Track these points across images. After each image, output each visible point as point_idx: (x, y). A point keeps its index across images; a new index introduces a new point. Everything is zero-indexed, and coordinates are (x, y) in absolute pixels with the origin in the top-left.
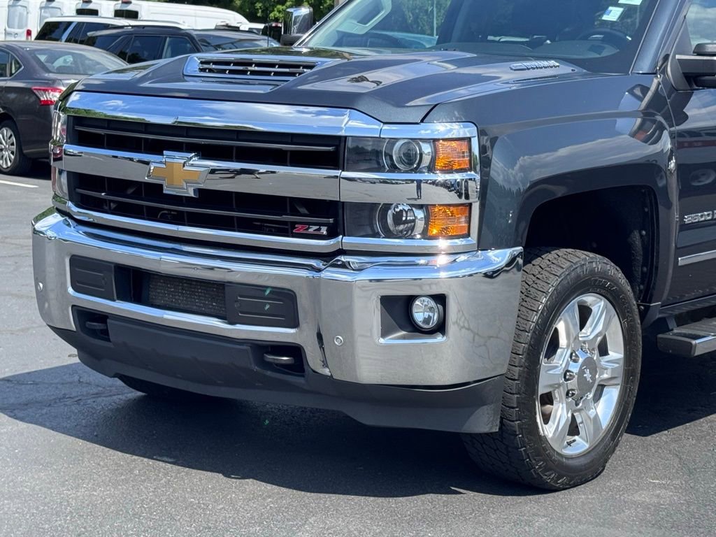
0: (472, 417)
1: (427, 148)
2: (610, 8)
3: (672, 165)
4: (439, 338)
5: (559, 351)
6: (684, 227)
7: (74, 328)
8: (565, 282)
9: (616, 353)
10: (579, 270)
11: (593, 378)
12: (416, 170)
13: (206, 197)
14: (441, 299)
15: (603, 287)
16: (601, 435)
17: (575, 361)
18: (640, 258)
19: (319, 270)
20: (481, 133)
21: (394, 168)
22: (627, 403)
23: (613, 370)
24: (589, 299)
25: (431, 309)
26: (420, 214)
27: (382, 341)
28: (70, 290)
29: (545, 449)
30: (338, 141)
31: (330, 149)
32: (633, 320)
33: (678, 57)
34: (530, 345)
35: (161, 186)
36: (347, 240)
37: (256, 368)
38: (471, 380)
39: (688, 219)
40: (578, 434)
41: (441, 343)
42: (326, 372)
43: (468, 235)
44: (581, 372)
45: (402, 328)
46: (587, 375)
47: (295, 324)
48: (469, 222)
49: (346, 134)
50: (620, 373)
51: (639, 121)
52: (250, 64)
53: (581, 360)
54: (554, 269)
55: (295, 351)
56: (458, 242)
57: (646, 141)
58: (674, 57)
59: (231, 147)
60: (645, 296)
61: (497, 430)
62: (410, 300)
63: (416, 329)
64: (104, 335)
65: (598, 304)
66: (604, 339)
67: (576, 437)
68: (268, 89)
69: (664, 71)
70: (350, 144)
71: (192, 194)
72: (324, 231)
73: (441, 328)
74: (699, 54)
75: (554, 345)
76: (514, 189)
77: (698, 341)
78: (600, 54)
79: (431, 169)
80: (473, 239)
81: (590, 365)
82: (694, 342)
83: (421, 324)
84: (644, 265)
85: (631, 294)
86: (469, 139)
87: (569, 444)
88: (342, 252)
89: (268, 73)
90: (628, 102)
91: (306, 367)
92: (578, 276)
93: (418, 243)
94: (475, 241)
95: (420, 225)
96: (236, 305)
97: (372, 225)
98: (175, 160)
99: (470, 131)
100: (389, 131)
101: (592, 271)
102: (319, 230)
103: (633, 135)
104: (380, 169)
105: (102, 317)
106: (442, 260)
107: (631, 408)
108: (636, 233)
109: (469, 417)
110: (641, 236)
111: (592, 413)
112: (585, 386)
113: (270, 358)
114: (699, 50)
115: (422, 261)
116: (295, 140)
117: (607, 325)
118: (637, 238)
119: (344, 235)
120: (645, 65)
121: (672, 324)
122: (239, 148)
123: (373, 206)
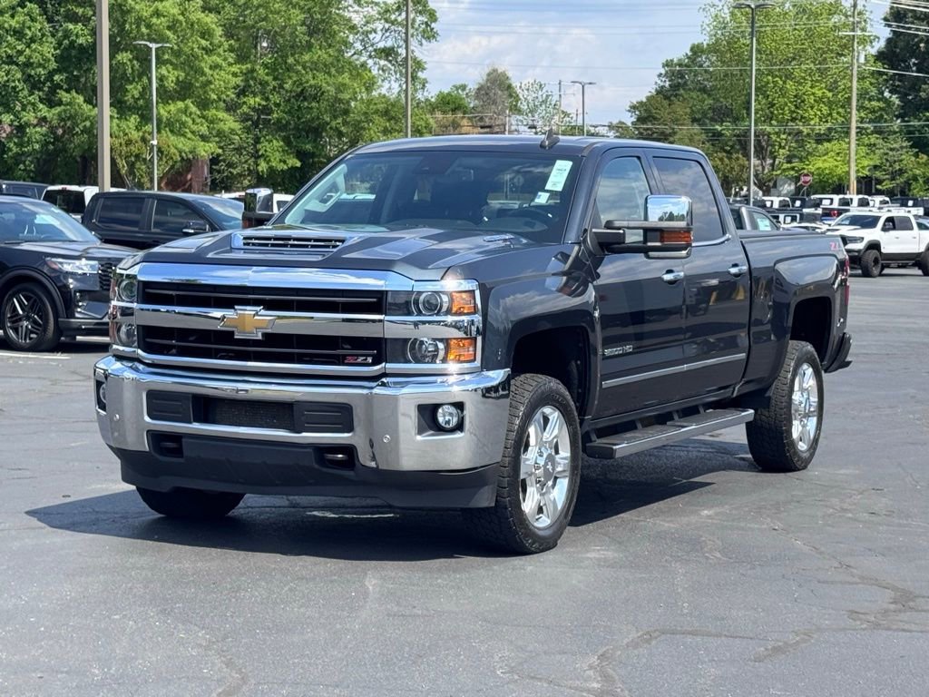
0: (477, 496)
1: (445, 299)
2: (540, 193)
3: (597, 314)
4: (458, 435)
5: (530, 448)
6: (605, 358)
7: (147, 449)
8: (535, 396)
9: (565, 452)
10: (543, 388)
11: (553, 469)
12: (438, 314)
13: (271, 339)
14: (459, 406)
15: (557, 401)
16: (558, 514)
17: (540, 456)
18: (576, 382)
19: (372, 388)
20: (482, 287)
21: (420, 313)
22: (573, 491)
23: (564, 464)
24: (547, 410)
25: (451, 414)
26: (441, 346)
27: (419, 438)
28: (147, 419)
29: (525, 520)
30: (381, 295)
31: (375, 300)
32: (576, 428)
33: (594, 230)
34: (515, 441)
35: (232, 333)
36: (388, 365)
37: (316, 466)
38: (478, 465)
39: (607, 352)
40: (542, 513)
41: (460, 438)
42: (373, 464)
43: (475, 360)
44: (546, 464)
45: (431, 429)
46: (549, 467)
47: (350, 428)
48: (475, 351)
49: (387, 289)
50: (568, 468)
51: (565, 278)
52: (289, 239)
53: (545, 456)
54: (526, 387)
55: (349, 450)
56: (466, 365)
57: (569, 295)
58: (591, 230)
59: (293, 301)
60: (582, 411)
61: (493, 504)
62: (436, 407)
63: (440, 429)
64: (178, 452)
65: (554, 415)
66: (557, 442)
67: (541, 515)
68: (320, 258)
69: (585, 240)
70: (390, 299)
71: (260, 337)
72: (370, 360)
73: (460, 427)
74: (608, 228)
75: (527, 445)
76: (501, 328)
77: (617, 447)
78: (532, 227)
79: (449, 312)
80: (478, 363)
81: (550, 459)
82: (614, 447)
83: (443, 425)
84: (579, 387)
85: (574, 407)
86: (474, 291)
87: (537, 520)
88: (385, 375)
89: (306, 246)
90: (555, 265)
91: (356, 462)
92: (543, 393)
93: (438, 366)
94: (479, 365)
95: (442, 354)
96: (303, 418)
97: (404, 355)
98: (247, 312)
99: (472, 285)
100: (419, 287)
101: (551, 388)
102: (366, 359)
103: (560, 290)
104: (409, 313)
105: (176, 437)
106: (451, 379)
107: (575, 496)
108: (573, 363)
109: (475, 494)
110: (577, 365)
111: (551, 496)
112: (548, 475)
113: (330, 456)
114: (609, 225)
115: (439, 379)
116: (345, 295)
117: (560, 429)
118: (573, 366)
119: (386, 362)
120: (572, 236)
121: (594, 437)
122: (298, 301)
123: (405, 341)
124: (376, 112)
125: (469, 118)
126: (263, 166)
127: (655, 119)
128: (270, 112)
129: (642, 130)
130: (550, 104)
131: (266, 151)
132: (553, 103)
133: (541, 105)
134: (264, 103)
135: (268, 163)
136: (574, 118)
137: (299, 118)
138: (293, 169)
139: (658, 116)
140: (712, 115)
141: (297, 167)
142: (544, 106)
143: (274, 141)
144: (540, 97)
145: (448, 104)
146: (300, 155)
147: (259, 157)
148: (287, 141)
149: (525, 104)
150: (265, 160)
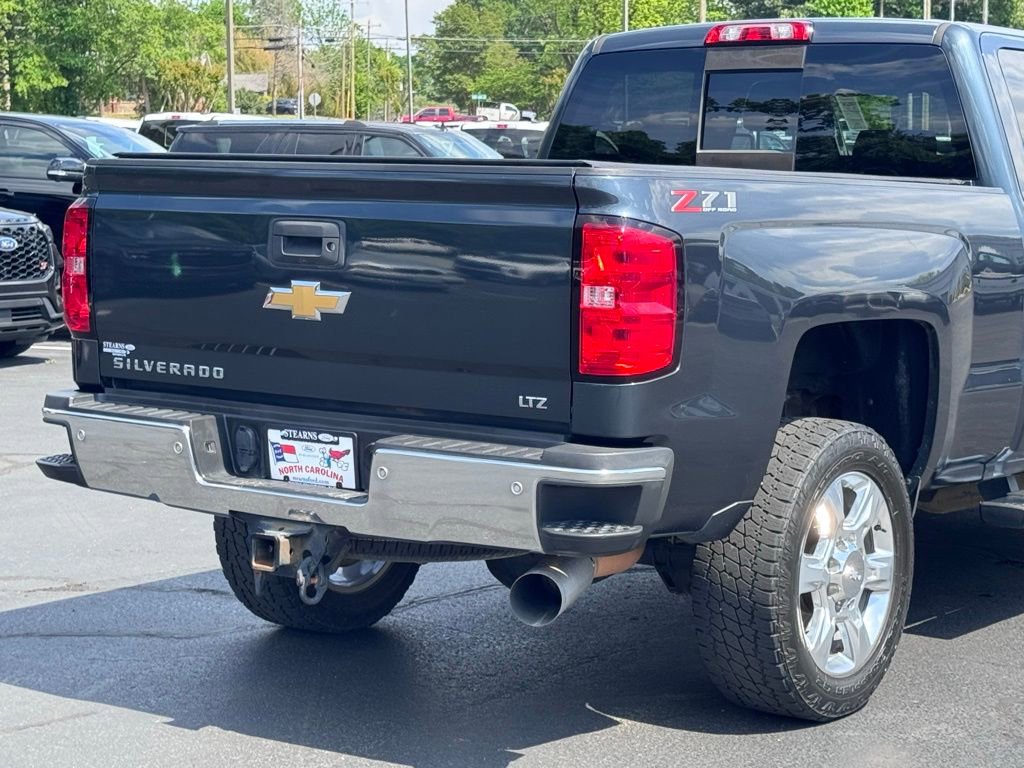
124: (155, 21)
125: (244, 31)
126: (22, 86)
127: (463, 31)
128: (26, 18)
129: (448, 44)
130: (338, 15)
131: (25, 67)
132: (341, 13)
133: (327, 16)
134: (20, 8)
135: (28, 81)
136: (366, 31)
137: (62, 27)
138: (60, 89)
139: (467, 28)
140: (519, 27)
141: (63, 87)
142: (330, 17)
143: (35, 56)
144: (325, 7)
145: (220, 14)
146: (66, 71)
147: (16, 74)
148: (50, 55)
149: (309, 15)
150: (25, 78)
